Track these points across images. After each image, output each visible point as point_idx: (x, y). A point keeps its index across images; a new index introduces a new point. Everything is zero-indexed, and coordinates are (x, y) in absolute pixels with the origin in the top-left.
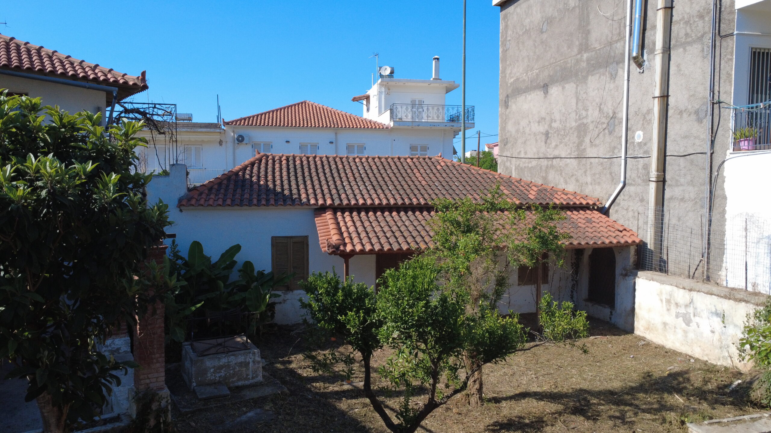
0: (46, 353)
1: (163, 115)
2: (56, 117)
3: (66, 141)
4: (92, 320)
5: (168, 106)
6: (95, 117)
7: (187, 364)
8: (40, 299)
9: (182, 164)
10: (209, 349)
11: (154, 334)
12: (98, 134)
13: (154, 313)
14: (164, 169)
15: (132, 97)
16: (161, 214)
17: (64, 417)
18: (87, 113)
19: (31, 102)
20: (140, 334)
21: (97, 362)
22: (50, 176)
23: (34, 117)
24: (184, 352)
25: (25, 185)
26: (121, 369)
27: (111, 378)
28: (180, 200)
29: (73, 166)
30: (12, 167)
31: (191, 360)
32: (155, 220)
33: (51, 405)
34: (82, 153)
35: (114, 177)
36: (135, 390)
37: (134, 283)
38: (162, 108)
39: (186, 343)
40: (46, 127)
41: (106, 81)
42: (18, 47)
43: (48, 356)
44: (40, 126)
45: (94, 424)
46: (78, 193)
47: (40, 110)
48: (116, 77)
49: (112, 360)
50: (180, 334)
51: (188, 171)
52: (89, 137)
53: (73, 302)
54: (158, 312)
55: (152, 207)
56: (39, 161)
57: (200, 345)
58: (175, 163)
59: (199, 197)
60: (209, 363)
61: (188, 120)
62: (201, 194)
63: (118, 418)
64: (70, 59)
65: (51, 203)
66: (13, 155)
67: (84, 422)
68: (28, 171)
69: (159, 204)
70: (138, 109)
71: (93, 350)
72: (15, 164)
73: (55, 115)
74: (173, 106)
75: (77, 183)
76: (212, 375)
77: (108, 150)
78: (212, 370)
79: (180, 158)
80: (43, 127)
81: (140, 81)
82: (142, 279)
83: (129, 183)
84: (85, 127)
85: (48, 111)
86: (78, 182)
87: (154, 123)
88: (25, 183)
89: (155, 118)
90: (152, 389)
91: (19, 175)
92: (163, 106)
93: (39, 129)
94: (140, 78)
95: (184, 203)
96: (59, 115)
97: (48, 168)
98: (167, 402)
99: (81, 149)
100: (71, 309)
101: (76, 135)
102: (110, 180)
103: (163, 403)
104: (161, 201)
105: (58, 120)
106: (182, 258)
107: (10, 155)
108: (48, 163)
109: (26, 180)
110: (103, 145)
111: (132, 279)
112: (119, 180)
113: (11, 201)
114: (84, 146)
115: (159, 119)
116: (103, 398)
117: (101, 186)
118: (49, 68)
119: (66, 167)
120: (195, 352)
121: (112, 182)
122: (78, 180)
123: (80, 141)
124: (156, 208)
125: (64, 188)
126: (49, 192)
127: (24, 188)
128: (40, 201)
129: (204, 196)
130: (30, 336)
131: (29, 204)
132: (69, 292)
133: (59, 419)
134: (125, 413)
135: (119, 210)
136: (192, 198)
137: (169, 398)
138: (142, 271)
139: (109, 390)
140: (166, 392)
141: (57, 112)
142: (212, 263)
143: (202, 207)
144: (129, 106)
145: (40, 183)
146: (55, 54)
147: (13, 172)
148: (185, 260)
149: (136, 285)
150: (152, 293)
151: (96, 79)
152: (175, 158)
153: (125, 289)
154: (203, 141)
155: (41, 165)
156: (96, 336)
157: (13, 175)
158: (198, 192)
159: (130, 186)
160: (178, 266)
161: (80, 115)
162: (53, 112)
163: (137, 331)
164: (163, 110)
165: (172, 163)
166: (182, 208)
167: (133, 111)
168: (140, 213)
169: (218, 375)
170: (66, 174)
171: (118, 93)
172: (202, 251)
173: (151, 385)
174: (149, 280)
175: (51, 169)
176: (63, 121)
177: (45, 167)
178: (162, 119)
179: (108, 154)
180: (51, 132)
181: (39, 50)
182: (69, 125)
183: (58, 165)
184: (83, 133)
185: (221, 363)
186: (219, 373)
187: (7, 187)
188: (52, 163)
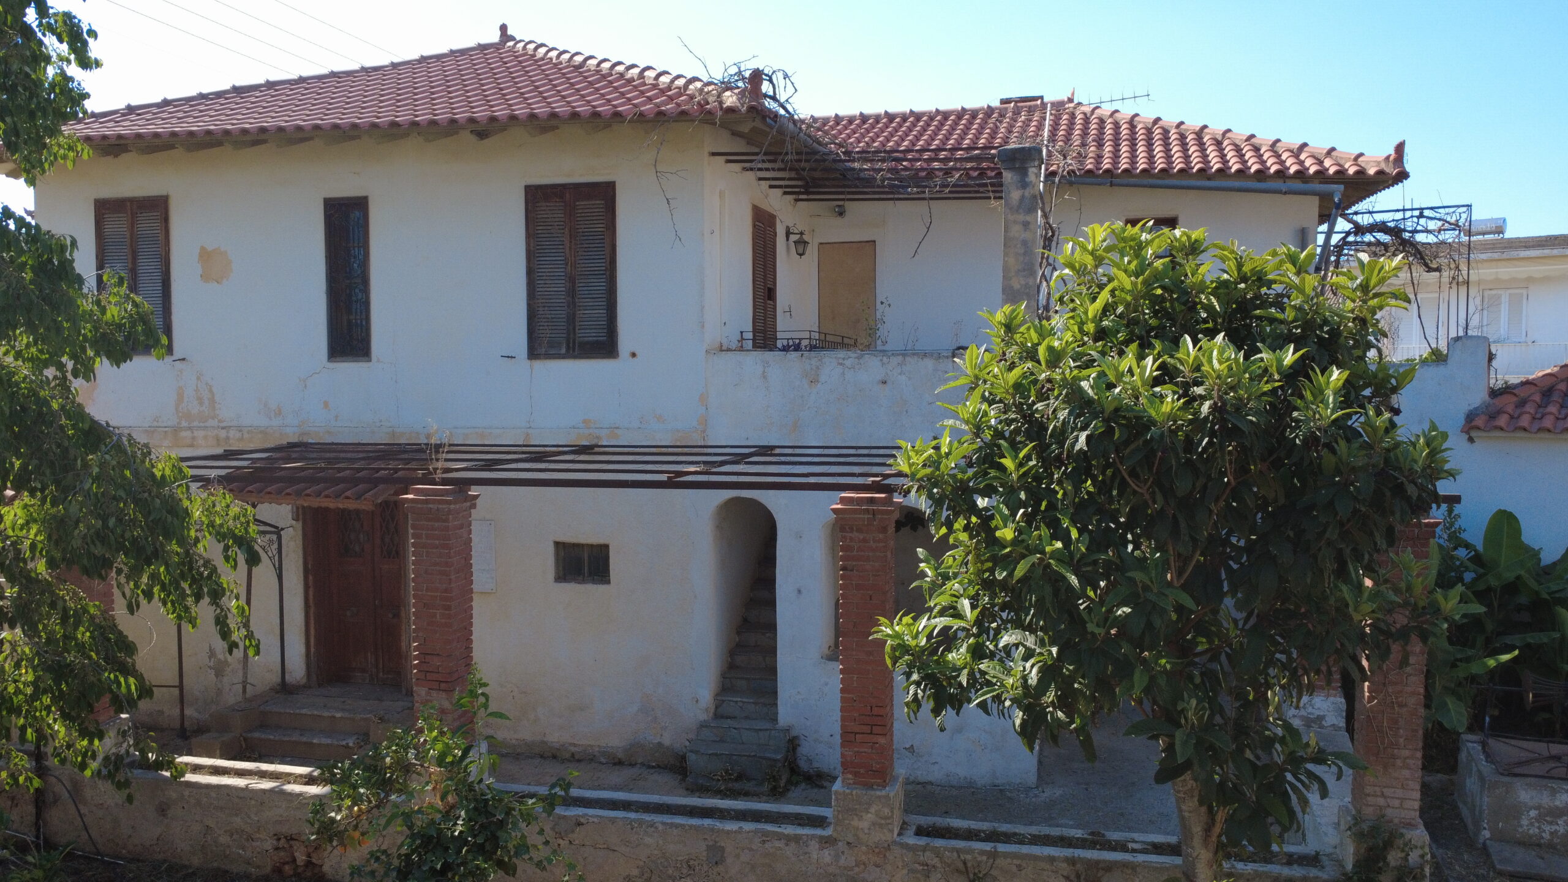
0: (1194, 702)
1: (1439, 231)
2: (1231, 263)
3: (1244, 307)
4: (1278, 656)
5: (1452, 210)
6: (1303, 256)
7: (1471, 784)
8: (1188, 602)
9: (1478, 337)
10: (1528, 762)
11: (1401, 706)
12: (1309, 291)
13: (1404, 662)
14: (1434, 346)
15: (1372, 199)
16: (1433, 453)
17: (1217, 830)
18: (1289, 250)
19: (1189, 237)
20: (1371, 698)
21: (1282, 740)
22: (1219, 377)
23: (1193, 266)
24: (1463, 756)
25: (1174, 393)
26: (1329, 766)
27: (1308, 777)
28: (1470, 417)
29: (1259, 356)
30: (1154, 361)
31: (1482, 778)
32: (1418, 468)
33: (1196, 799)
34: (1276, 329)
35: (1336, 375)
36: (1354, 812)
37: (1366, 595)
38: (1438, 216)
39: (1470, 737)
40: (1212, 282)
41: (1321, 174)
42: (1166, 132)
43: (1196, 708)
44: (1203, 282)
45: (1268, 858)
46: (1265, 408)
47: (1203, 251)
48: (1342, 162)
49: (1313, 743)
50: (1457, 714)
51: (1494, 351)
52: (1289, 298)
53: (1244, 614)
54: (1412, 660)
55: (1413, 440)
56: (1201, 348)
57: (1509, 749)
58: (1461, 333)
59: (1518, 411)
60: (1525, 794)
61: (1493, 233)
62: (1522, 403)
63: (1313, 860)
64: (1253, 140)
65: (1217, 427)
66: (1156, 337)
67: (1251, 848)
68: (1181, 368)
69: (1430, 432)
70: (1384, 223)
71: (1276, 716)
72: (1159, 356)
73: (1229, 259)
74: (1465, 209)
75: (1265, 389)
76: (1532, 824)
77: (1326, 322)
78: (1533, 813)
79: (1474, 322)
80: (1208, 283)
81: (1391, 164)
82: (1383, 588)
83: (1365, 386)
84: (1282, 279)
85: (1219, 252)
86: (1267, 388)
87: (1418, 251)
88: (1175, 389)
89: (1421, 238)
90: (1391, 821)
91: (1166, 374)
92: (1440, 210)
93: (1201, 288)
94: (1391, 158)
95: (1479, 422)
96: (1236, 259)
97: (1215, 362)
98: (1422, 856)
99: (1272, 320)
100: (1240, 626)
101: (1266, 294)
102: (1328, 383)
103: (1414, 857)
104: (1434, 427)
105: (1234, 268)
106: (1467, 546)
107: (1152, 337)
108: (1215, 353)
109: (1176, 384)
110: (1316, 312)
111: (1360, 585)
112: (1347, 381)
113: (1152, 422)
114: (1280, 316)
115: (1431, 239)
116: (1292, 813)
117: (1308, 395)
118: (1215, 165)
119: (1246, 358)
120: (1492, 762)
121: (1331, 386)
122: (1267, 382)
123: (1271, 305)
124: (1422, 440)
125: (1240, 399)
126: (1214, 408)
127: (1173, 399)
128: (1198, 423)
129: (1530, 408)
130: (1168, 667)
131: (1179, 428)
132: (1239, 595)
133: (1208, 830)
134: (1331, 854)
135: (1343, 444)
136: (1500, 412)
137: (1427, 850)
138: (1382, 571)
139: (1304, 802)
140: (1420, 835)
141: (1232, 252)
142: (1542, 564)
143: (1522, 434)
144: (1364, 220)
145: (1199, 390)
146: (1228, 135)
147: (1156, 370)
148: (1476, 551)
149: (1369, 600)
150: (1401, 619)
151: (1301, 174)
152: (1462, 322)
153: (1347, 606)
154: (1530, 280)
155: (1203, 355)
156: (1282, 687)
157: (1155, 374)
158: (1515, 399)
159: (1367, 392)
160: (1458, 563)
161: (1274, 254)
162: (1226, 253)
163: (1364, 691)
164: (1439, 219)
165: (1453, 334)
166: (1473, 434)
167: (1373, 228)
168: (1388, 450)
169: (1547, 828)
170: (1245, 373)
171: (1343, 195)
172: (1520, 535)
173: (1389, 812)
174: (1397, 591)
175: (1220, 363)
176: (1244, 269)
177: (1210, 361)
178: (1435, 240)
179: (1326, 329)
180: (1221, 291)
181: (1199, 134)
182: (1253, 275)
183: (1233, 356)
184: (1278, 288)
185: (1557, 803)
186: (1551, 823)
187: (1146, 397)
188: (1221, 352)
